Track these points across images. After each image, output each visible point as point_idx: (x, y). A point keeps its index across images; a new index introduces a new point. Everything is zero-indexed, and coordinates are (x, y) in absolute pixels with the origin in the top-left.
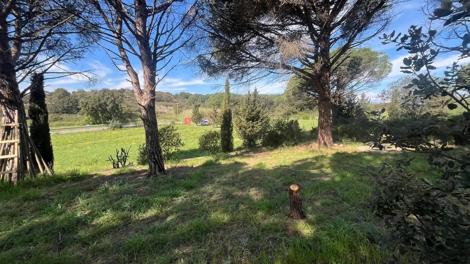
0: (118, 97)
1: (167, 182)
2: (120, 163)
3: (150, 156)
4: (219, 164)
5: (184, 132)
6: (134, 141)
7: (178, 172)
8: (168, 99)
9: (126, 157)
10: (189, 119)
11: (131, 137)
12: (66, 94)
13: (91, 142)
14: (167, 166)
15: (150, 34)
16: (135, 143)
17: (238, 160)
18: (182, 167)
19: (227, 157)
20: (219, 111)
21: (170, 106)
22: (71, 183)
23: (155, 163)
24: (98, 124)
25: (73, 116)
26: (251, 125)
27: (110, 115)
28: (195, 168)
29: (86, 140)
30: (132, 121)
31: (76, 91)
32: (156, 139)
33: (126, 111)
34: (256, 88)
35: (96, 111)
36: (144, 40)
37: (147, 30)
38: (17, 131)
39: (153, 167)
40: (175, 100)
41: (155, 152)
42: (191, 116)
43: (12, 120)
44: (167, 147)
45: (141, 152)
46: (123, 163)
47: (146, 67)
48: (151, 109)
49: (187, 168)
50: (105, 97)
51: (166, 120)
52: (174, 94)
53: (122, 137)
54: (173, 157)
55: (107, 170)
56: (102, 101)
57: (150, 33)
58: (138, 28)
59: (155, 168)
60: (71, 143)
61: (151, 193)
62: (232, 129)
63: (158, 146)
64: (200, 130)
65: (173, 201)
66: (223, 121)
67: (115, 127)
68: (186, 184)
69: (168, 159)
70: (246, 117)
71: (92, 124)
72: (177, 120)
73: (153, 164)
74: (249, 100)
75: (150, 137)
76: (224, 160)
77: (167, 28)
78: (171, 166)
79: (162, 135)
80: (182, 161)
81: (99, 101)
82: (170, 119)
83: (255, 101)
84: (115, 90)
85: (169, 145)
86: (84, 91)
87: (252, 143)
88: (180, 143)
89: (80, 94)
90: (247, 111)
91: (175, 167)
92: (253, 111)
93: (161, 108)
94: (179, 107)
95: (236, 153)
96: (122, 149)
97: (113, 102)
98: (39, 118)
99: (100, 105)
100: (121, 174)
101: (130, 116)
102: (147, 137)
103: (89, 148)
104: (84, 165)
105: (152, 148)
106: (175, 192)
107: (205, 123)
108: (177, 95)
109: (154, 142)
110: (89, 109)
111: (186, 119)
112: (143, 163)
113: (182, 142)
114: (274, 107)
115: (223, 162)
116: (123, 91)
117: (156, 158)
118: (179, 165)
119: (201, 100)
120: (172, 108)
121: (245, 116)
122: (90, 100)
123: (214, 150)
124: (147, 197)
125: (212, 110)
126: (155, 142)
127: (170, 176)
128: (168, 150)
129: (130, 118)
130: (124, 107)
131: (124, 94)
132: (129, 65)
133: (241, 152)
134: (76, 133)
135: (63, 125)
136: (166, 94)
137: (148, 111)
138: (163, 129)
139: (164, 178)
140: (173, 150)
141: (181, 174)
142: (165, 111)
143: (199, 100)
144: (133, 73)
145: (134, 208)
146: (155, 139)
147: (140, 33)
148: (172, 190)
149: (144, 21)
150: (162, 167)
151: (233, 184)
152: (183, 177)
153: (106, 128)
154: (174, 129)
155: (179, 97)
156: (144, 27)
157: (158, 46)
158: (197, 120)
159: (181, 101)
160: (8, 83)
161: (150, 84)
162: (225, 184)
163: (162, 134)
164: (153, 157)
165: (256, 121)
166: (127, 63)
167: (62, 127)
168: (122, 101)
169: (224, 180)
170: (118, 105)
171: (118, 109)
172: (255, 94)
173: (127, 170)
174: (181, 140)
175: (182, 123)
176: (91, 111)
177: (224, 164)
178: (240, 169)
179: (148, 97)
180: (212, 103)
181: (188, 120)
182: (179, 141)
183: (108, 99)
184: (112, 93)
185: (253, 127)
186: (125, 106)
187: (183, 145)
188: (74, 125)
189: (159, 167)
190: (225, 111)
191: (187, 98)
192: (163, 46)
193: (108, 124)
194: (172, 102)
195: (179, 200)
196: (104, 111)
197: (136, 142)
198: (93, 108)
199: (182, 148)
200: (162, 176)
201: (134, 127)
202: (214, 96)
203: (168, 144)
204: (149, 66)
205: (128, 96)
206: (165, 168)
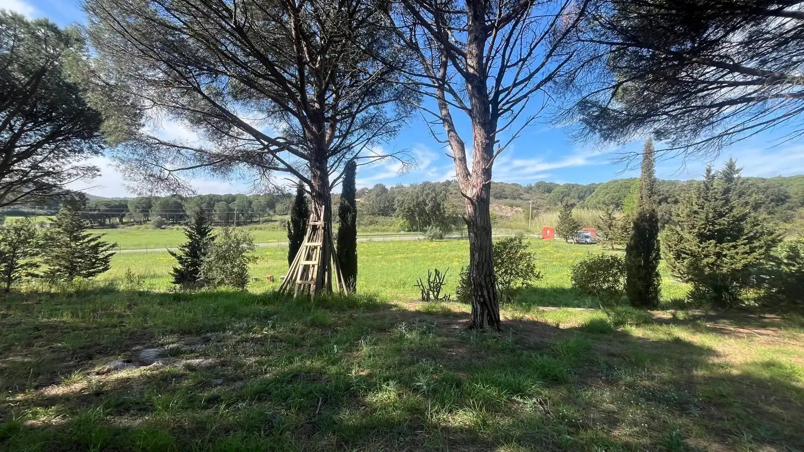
0: (441, 193)
1: (503, 350)
2: (431, 293)
3: (475, 290)
4: (626, 335)
5: (540, 252)
6: (457, 259)
7: (527, 333)
8: (515, 194)
9: (441, 284)
10: (552, 230)
11: (453, 253)
12: (384, 190)
13: (402, 256)
14: (506, 314)
15: (490, 67)
16: (457, 264)
17: (683, 334)
18: (535, 323)
19: (647, 321)
20: (618, 215)
21: (517, 207)
22: (364, 312)
23: (483, 304)
24: (414, 231)
25: (388, 219)
26: (712, 249)
27: (429, 219)
28: (563, 331)
29: (397, 252)
30: (457, 229)
31: (394, 186)
32: (488, 259)
33: (450, 213)
34: (731, 160)
35: (413, 212)
36: (477, 81)
37: (484, 61)
38: (321, 232)
39: (479, 313)
40: (526, 196)
41: (483, 283)
42: (555, 225)
43: (319, 219)
44: (507, 278)
45: (463, 279)
46: (436, 293)
47: (478, 127)
48: (482, 203)
49: (545, 326)
50: (425, 192)
51: (509, 230)
52: (526, 186)
53: (440, 252)
54: (518, 297)
55: (412, 301)
56: (421, 199)
57: (489, 65)
58: (469, 62)
59: (482, 314)
60: (381, 254)
61: (469, 368)
62: (658, 255)
63: (489, 272)
64: (573, 251)
65: (513, 402)
66: (634, 235)
67: (433, 237)
68: (543, 367)
69: (509, 301)
70: (696, 230)
71: (408, 231)
72: (528, 231)
73: (479, 306)
74: (708, 189)
75: (477, 255)
76: (638, 325)
77: (521, 55)
78: (513, 316)
79: (499, 255)
80: (534, 309)
81: (417, 198)
82: (516, 228)
83: (727, 191)
84: (439, 183)
85: (511, 274)
86: (402, 187)
87: (725, 295)
88: (532, 272)
89: (398, 190)
90: (703, 216)
91: (520, 321)
92: (721, 215)
93: (501, 210)
94: (533, 208)
95: (674, 315)
96: (436, 270)
97: (434, 199)
98: (348, 218)
99: (418, 204)
100: (429, 313)
101: (455, 221)
102: (472, 255)
103: (399, 263)
104: (390, 287)
105: (480, 276)
106: (517, 382)
107: (585, 239)
108: (531, 188)
109: (483, 265)
110: (405, 209)
111: (546, 229)
112: (464, 299)
113: (536, 271)
114: (791, 208)
115: (637, 332)
116: (448, 183)
117: (484, 296)
118: (528, 316)
119: (576, 195)
120: (520, 209)
121: (694, 227)
122: (407, 198)
123: (608, 299)
124: (461, 375)
125: (601, 213)
126: (486, 264)
127: (509, 339)
128: (509, 282)
129: (454, 225)
130: (448, 209)
131: (449, 188)
132: (452, 129)
133: (687, 314)
134: (388, 242)
135: (378, 230)
136: (512, 187)
137: (478, 208)
138: (502, 243)
139: (498, 340)
140: (518, 283)
141: (533, 339)
142: (509, 215)
143: (572, 194)
144: (458, 141)
145: (433, 393)
146: (486, 261)
147: (471, 71)
148: (511, 372)
149: (481, 48)
150: (494, 315)
151: (682, 407)
152: (539, 348)
153: (422, 237)
154: (523, 244)
155: (535, 191)
156: (480, 57)
157: (501, 89)
158: (567, 232)
159: (538, 196)
160: (319, 173)
161: (484, 158)
162: (652, 396)
163: (501, 252)
164: (480, 293)
165: (729, 241)
166: (449, 127)
167: (376, 233)
168: (445, 198)
169: (647, 383)
170: (439, 205)
171: (439, 210)
172: (729, 174)
173: (438, 307)
174: (534, 266)
175: (537, 236)
176: (407, 212)
177: (639, 338)
178: (697, 364)
179: (479, 181)
180: (602, 199)
181: (548, 232)
182: (530, 269)
183: (427, 195)
184: (433, 187)
185: (719, 255)
186: (448, 207)
187: (538, 277)
188: (388, 231)
189: (489, 314)
190: (640, 213)
191: (549, 191)
192: (509, 87)
193: (426, 231)
194: (521, 199)
195: (528, 406)
196: (422, 212)
197: (458, 261)
198: (409, 208)
199: (535, 283)
200: (494, 334)
201: (459, 239)
202: (606, 187)
203: (509, 271)
204: (483, 125)
205: (454, 191)
206: (502, 318)
